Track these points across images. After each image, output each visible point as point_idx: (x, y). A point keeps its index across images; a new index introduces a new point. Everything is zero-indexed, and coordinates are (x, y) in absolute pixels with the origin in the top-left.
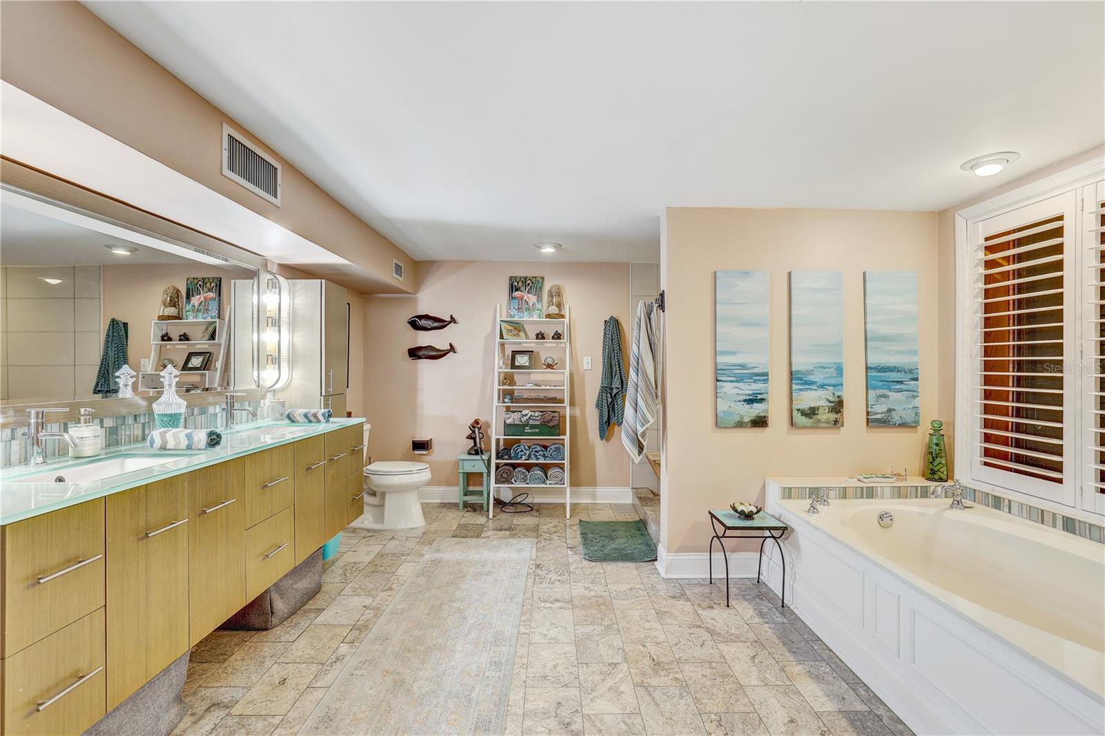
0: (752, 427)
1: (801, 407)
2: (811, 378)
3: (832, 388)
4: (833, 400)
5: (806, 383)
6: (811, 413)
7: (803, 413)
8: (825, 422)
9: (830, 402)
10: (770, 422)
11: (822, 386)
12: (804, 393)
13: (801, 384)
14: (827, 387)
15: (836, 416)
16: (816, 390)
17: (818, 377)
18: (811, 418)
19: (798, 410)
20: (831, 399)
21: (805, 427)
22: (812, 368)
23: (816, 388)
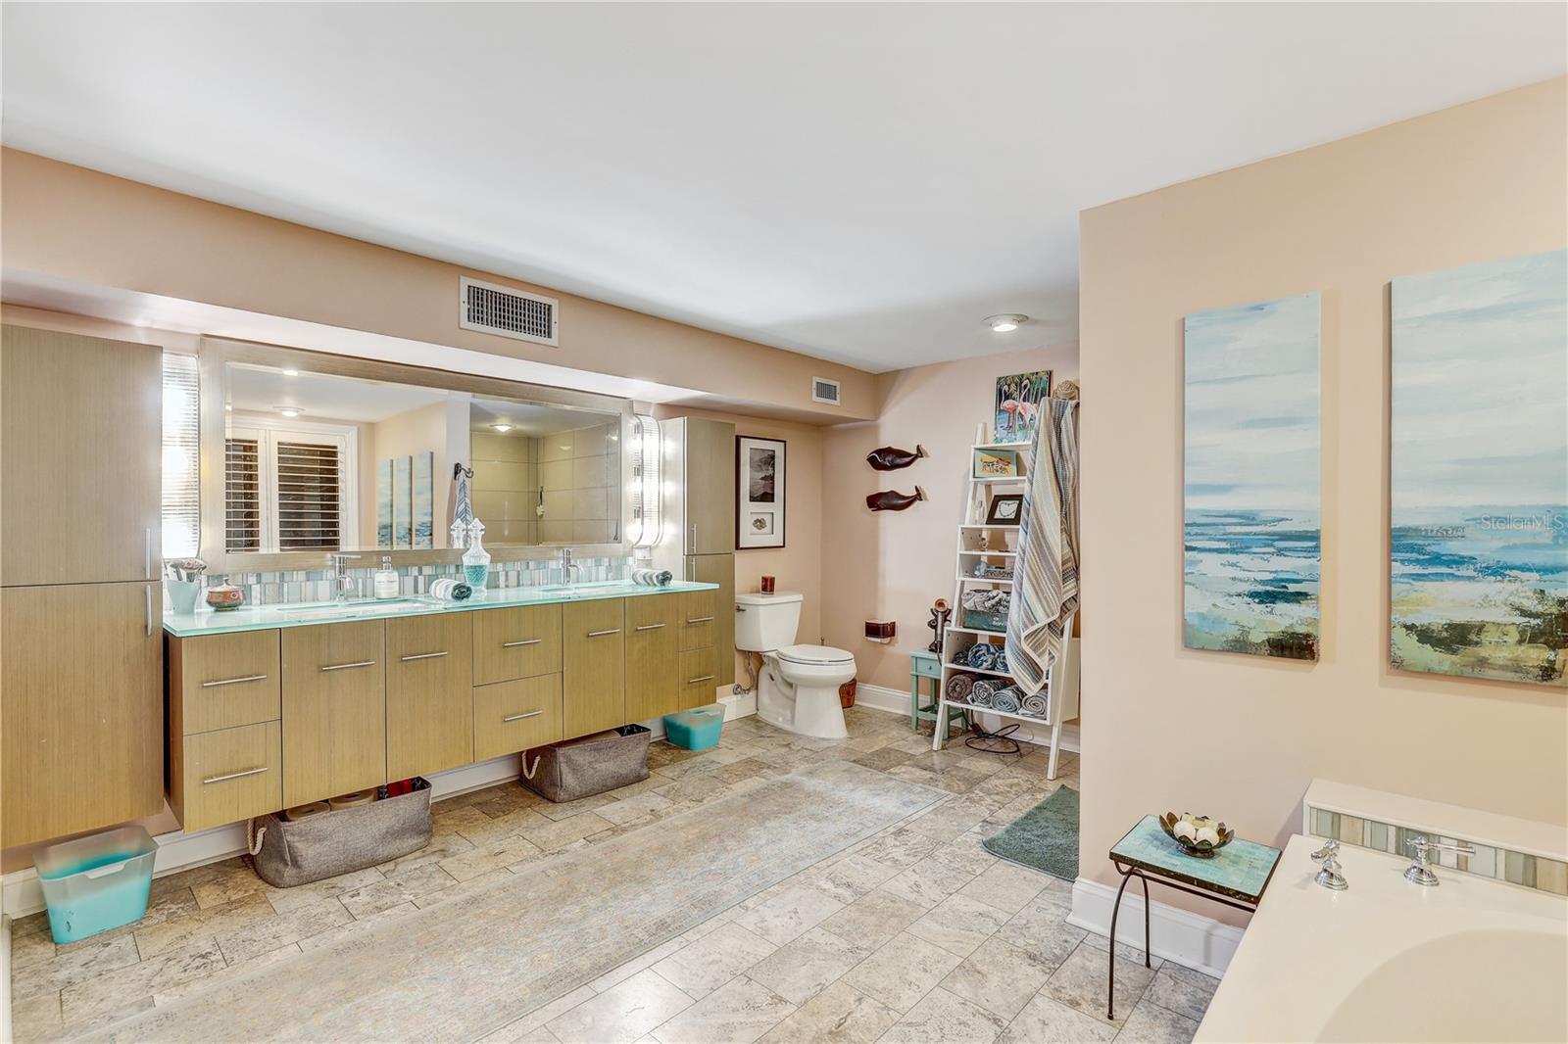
0: (1271, 655)
1: (1420, 620)
2: (1453, 547)
3: (1535, 576)
4: (1540, 609)
5: (1436, 559)
6: (1458, 637)
7: (1425, 636)
8: (1504, 668)
9: (1524, 613)
10: (1323, 648)
11: (1497, 571)
12: (1430, 587)
13: (1418, 561)
14: (1514, 573)
15: (1550, 655)
16: (1470, 578)
17: (1485, 547)
18: (1454, 652)
19: (1410, 628)
20: (1532, 605)
21: (1429, 673)
22: (1458, 521)
23: (1475, 574)
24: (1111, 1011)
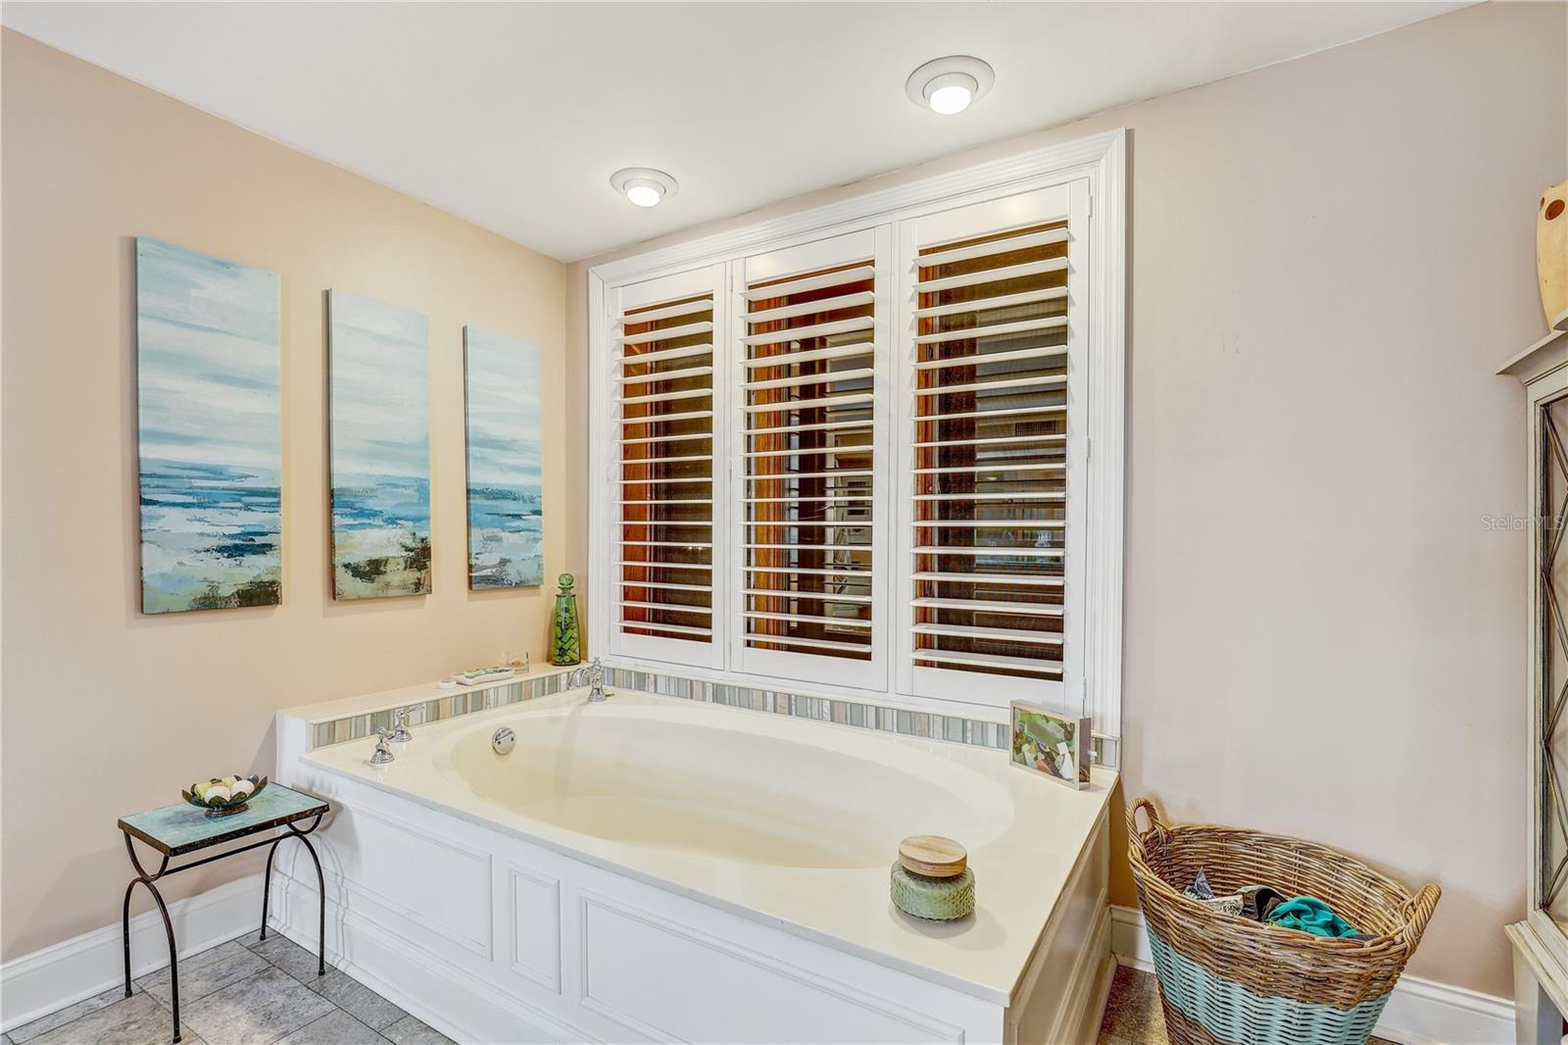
0: (241, 606)
1: (353, 560)
2: (371, 504)
3: (411, 523)
4: (414, 545)
5: (362, 513)
6: (372, 570)
7: (356, 571)
8: (398, 587)
9: (408, 549)
10: (285, 593)
11: (393, 521)
12: (357, 533)
13: (351, 515)
14: (402, 522)
15: (418, 575)
16: (380, 527)
17: (385, 504)
18: (373, 581)
19: (347, 566)
20: (410, 543)
21: (360, 599)
22: (372, 485)
23: (382, 523)
24: (177, 1033)
